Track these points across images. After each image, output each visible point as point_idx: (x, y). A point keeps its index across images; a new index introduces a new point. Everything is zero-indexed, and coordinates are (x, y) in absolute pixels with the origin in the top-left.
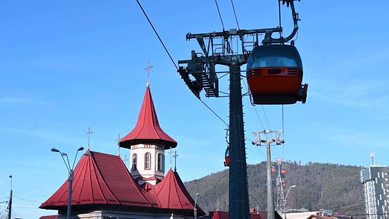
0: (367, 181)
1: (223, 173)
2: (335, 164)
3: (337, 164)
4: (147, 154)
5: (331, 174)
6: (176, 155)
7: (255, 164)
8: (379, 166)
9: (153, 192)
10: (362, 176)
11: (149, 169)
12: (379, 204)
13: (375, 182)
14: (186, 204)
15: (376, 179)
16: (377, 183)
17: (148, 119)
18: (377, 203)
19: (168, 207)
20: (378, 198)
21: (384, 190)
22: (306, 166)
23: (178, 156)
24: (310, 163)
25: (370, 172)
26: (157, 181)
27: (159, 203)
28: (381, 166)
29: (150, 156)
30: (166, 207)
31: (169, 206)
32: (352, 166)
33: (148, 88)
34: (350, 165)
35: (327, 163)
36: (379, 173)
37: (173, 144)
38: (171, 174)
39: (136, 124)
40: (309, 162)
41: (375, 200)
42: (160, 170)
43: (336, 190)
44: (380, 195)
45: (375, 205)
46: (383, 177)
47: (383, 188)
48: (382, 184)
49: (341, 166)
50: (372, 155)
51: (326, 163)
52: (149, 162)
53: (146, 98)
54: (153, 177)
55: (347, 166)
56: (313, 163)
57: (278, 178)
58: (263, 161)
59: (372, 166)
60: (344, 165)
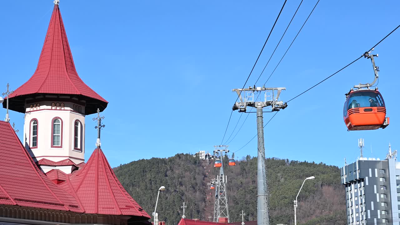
0: (352, 182)
1: (118, 171)
2: (284, 159)
3: (288, 160)
4: (55, 120)
5: (279, 175)
6: (100, 125)
7: (167, 158)
8: (370, 159)
9: (67, 186)
10: (344, 174)
11: (60, 146)
12: (369, 217)
13: (365, 184)
14: (128, 207)
15: (367, 178)
16: (367, 184)
17: (56, 60)
18: (367, 216)
19: (98, 211)
20: (368, 207)
21: (378, 195)
22: (242, 162)
23: (104, 126)
24: (248, 157)
25: (357, 169)
26: (74, 168)
27: (80, 205)
28: (374, 159)
29: (61, 124)
30: (93, 212)
31: (99, 209)
32: (309, 162)
33: (56, 7)
34: (305, 161)
35: (273, 158)
36: (370, 170)
37: (101, 105)
38: (98, 155)
39: (36, 68)
40: (246, 156)
41: (364, 210)
42: (78, 149)
43: (286, 198)
44: (372, 203)
45: (364, 218)
46: (376, 176)
47: (375, 192)
48: (375, 186)
49: (293, 163)
50: (361, 142)
51: (271, 157)
52: (60, 135)
53: (53, 26)
54: (66, 160)
55: (301, 163)
56: (251, 158)
57: (219, 175)
58: (178, 154)
59: (361, 159)
60: (297, 161)
